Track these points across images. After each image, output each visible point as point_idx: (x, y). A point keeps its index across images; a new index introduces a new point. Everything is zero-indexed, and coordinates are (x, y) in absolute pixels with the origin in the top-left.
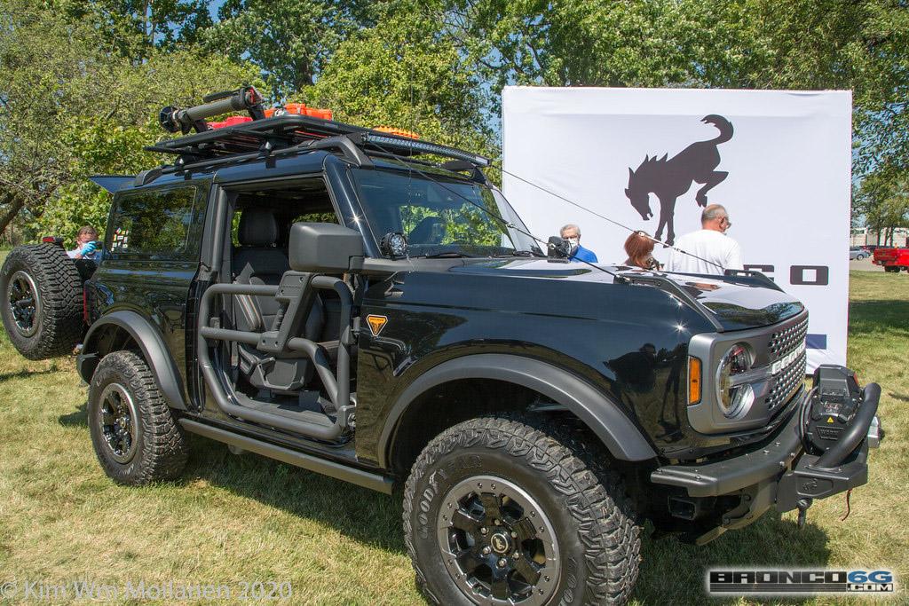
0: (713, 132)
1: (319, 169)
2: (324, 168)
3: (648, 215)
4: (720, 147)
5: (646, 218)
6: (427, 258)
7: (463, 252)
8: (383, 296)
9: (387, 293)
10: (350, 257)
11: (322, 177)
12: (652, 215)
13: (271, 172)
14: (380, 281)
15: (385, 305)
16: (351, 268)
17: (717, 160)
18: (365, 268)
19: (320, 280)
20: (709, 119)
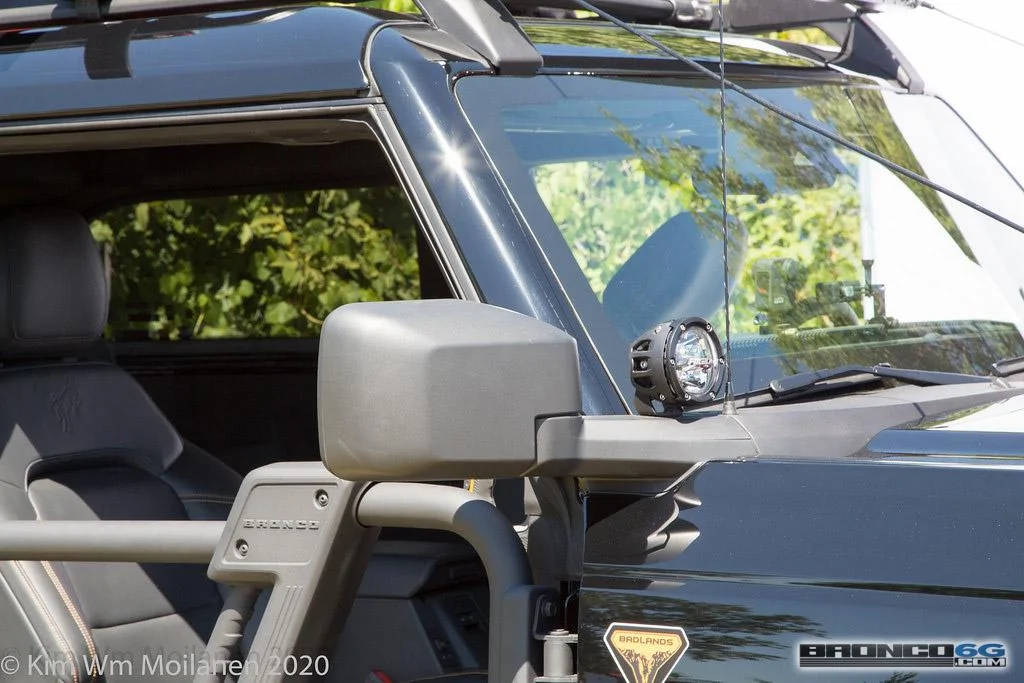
1: (353, 86)
2: (368, 79)
6: (779, 399)
7: (887, 367)
8: (641, 553)
9: (654, 539)
10: (539, 419)
11: (364, 114)
13: (111, 91)
14: (633, 499)
15: (643, 584)
16: (541, 459)
18: (587, 454)
19: (389, 498)
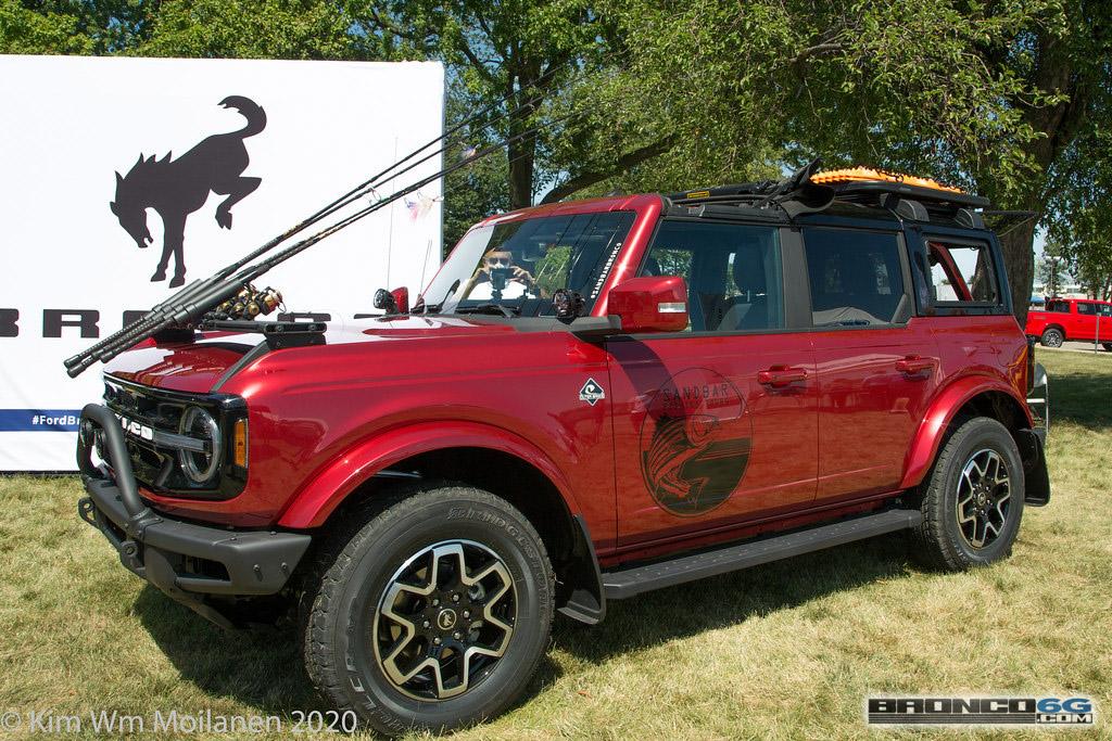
0: (236, 121)
3: (146, 241)
4: (248, 142)
5: (142, 245)
12: (151, 241)
17: (244, 160)
20: (230, 102)
